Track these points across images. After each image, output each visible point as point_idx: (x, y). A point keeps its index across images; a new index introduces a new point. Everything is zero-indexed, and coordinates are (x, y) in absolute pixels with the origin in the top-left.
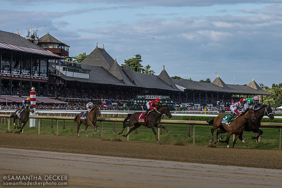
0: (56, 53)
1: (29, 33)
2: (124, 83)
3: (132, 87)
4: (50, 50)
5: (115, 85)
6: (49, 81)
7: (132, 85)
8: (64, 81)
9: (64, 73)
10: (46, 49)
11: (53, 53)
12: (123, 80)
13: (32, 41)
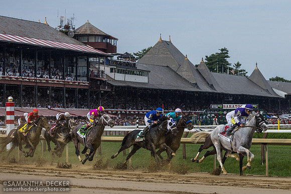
0: (99, 49)
2: (198, 87)
3: (209, 93)
6: (91, 86)
10: (85, 44)
11: (95, 49)
13: (66, 33)
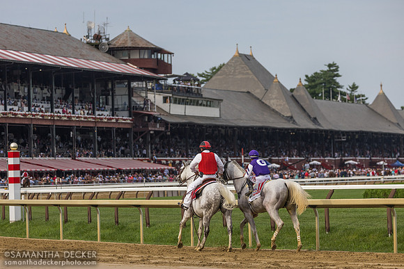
0: (146, 69)
1: (89, 29)
2: (294, 122)
4: (134, 62)
5: (276, 129)
6: (135, 125)
7: (312, 126)
8: (165, 124)
9: (166, 107)
10: (125, 61)
11: (141, 68)
12: (292, 117)
13: (97, 46)
